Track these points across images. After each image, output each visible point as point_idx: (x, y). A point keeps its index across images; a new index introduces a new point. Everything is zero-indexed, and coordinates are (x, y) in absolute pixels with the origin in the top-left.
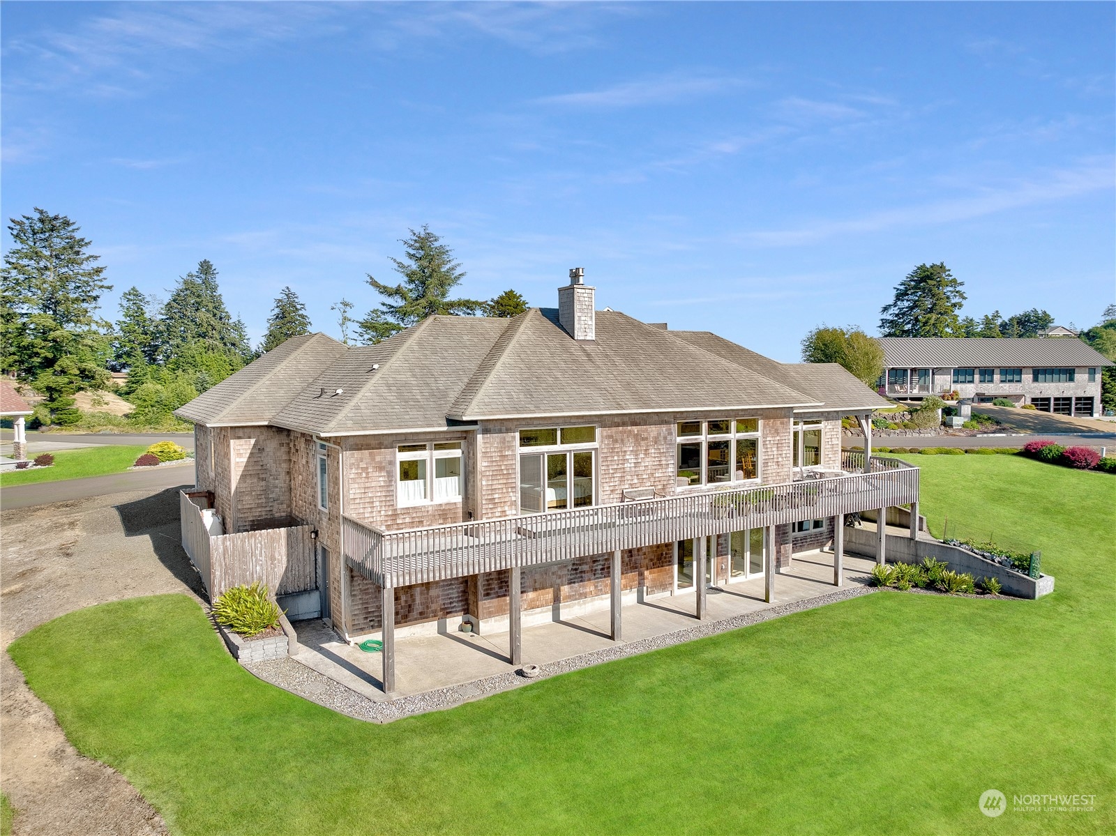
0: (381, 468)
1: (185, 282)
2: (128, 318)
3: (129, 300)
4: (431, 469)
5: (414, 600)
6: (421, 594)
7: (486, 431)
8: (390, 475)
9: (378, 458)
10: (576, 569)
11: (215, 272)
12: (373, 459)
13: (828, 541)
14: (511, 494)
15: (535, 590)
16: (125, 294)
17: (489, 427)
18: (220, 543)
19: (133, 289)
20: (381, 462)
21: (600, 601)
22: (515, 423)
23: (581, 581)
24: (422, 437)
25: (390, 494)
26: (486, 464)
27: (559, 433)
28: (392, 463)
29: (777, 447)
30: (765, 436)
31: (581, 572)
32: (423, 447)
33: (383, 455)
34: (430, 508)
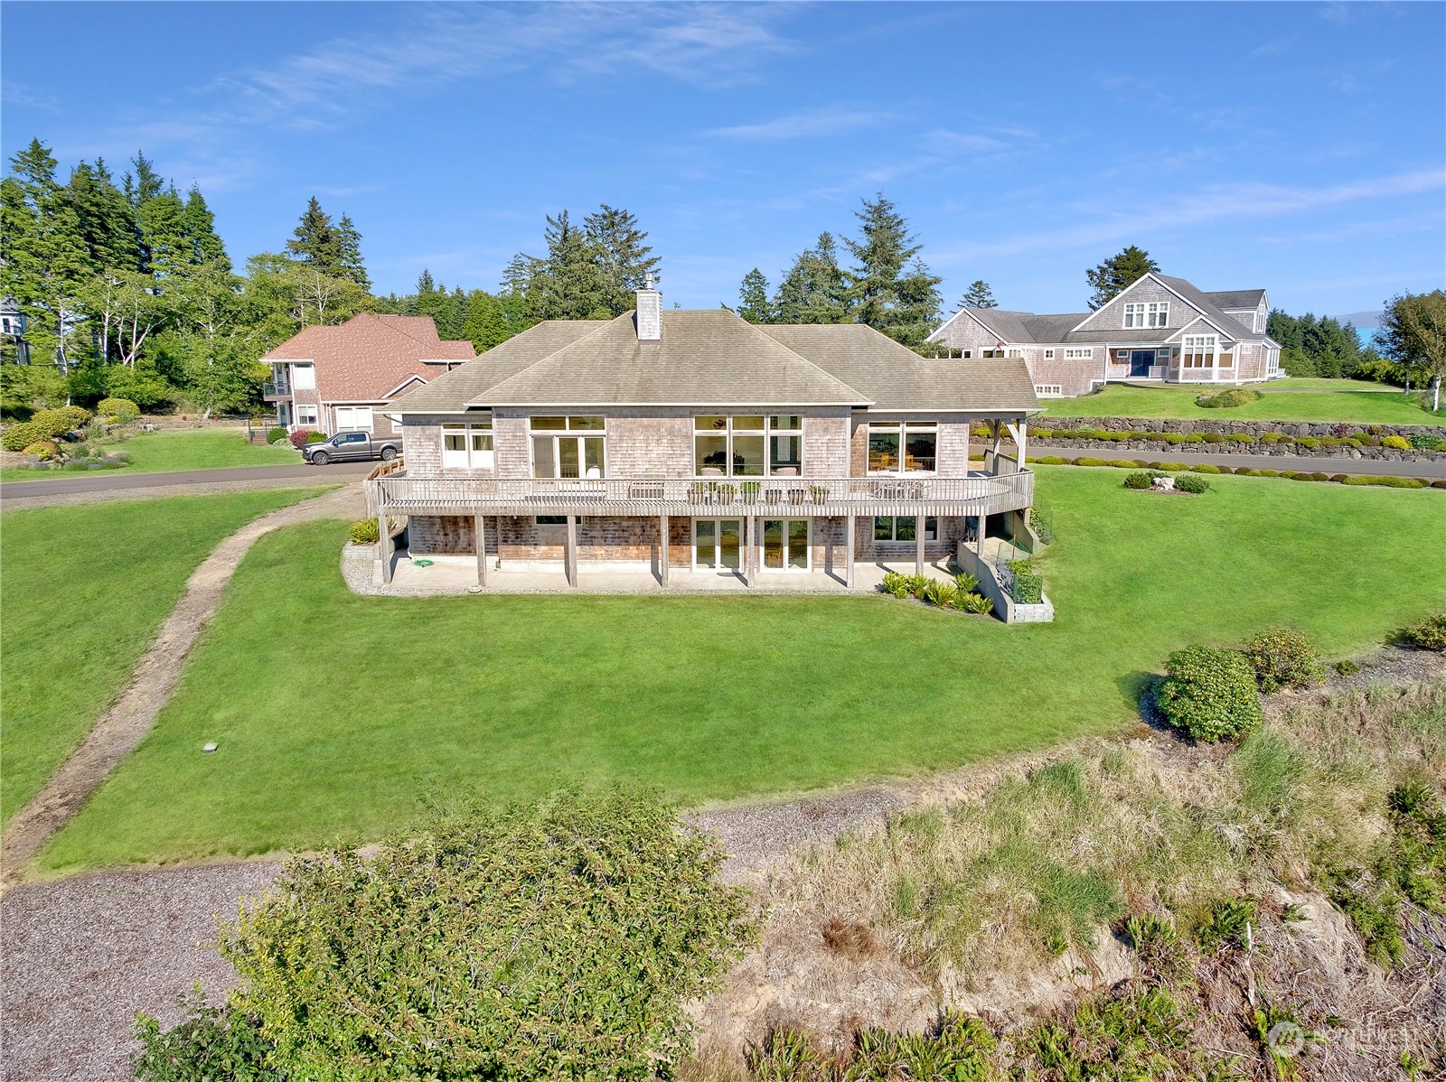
0: (430, 439)
1: (802, 260)
2: (749, 304)
3: (750, 284)
4: (469, 443)
5: (459, 538)
6: (465, 534)
7: (499, 416)
8: (437, 445)
9: (427, 432)
10: (586, 534)
11: (835, 245)
12: (424, 432)
13: (946, 556)
14: (523, 466)
15: (547, 544)
16: (747, 276)
17: (502, 412)
18: (369, 485)
19: (756, 271)
20: (430, 435)
21: (612, 564)
22: (525, 410)
23: (592, 545)
24: (461, 418)
25: (438, 459)
26: (501, 441)
27: (567, 421)
28: (438, 436)
29: (828, 447)
30: (807, 434)
31: (591, 537)
32: (462, 427)
33: (432, 430)
34: (469, 472)
